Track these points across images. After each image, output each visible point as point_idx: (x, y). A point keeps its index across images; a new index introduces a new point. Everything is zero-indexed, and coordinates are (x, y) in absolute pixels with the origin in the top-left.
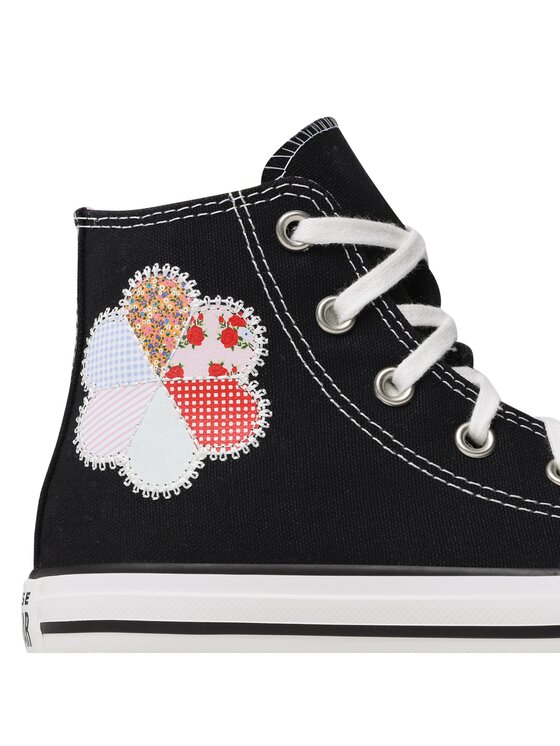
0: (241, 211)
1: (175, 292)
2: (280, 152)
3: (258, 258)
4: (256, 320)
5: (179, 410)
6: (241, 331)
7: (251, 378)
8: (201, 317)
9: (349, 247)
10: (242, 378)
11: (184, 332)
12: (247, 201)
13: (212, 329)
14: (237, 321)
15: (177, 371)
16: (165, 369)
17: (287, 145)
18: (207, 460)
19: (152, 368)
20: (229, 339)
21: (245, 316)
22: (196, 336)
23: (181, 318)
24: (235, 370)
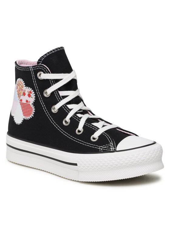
0: (32, 70)
1: (22, 85)
2: (41, 58)
3: (34, 80)
4: (34, 92)
5: (21, 108)
6: (31, 94)
7: (32, 104)
8: (25, 90)
9: (51, 80)
10: (31, 104)
11: (22, 93)
12: (33, 68)
13: (27, 93)
14: (30, 92)
15: (21, 100)
16: (20, 100)
17: (42, 57)
18: (24, 119)
19: (18, 99)
20: (29, 96)
21: (32, 91)
22: (24, 94)
23: (22, 90)
24: (30, 102)
